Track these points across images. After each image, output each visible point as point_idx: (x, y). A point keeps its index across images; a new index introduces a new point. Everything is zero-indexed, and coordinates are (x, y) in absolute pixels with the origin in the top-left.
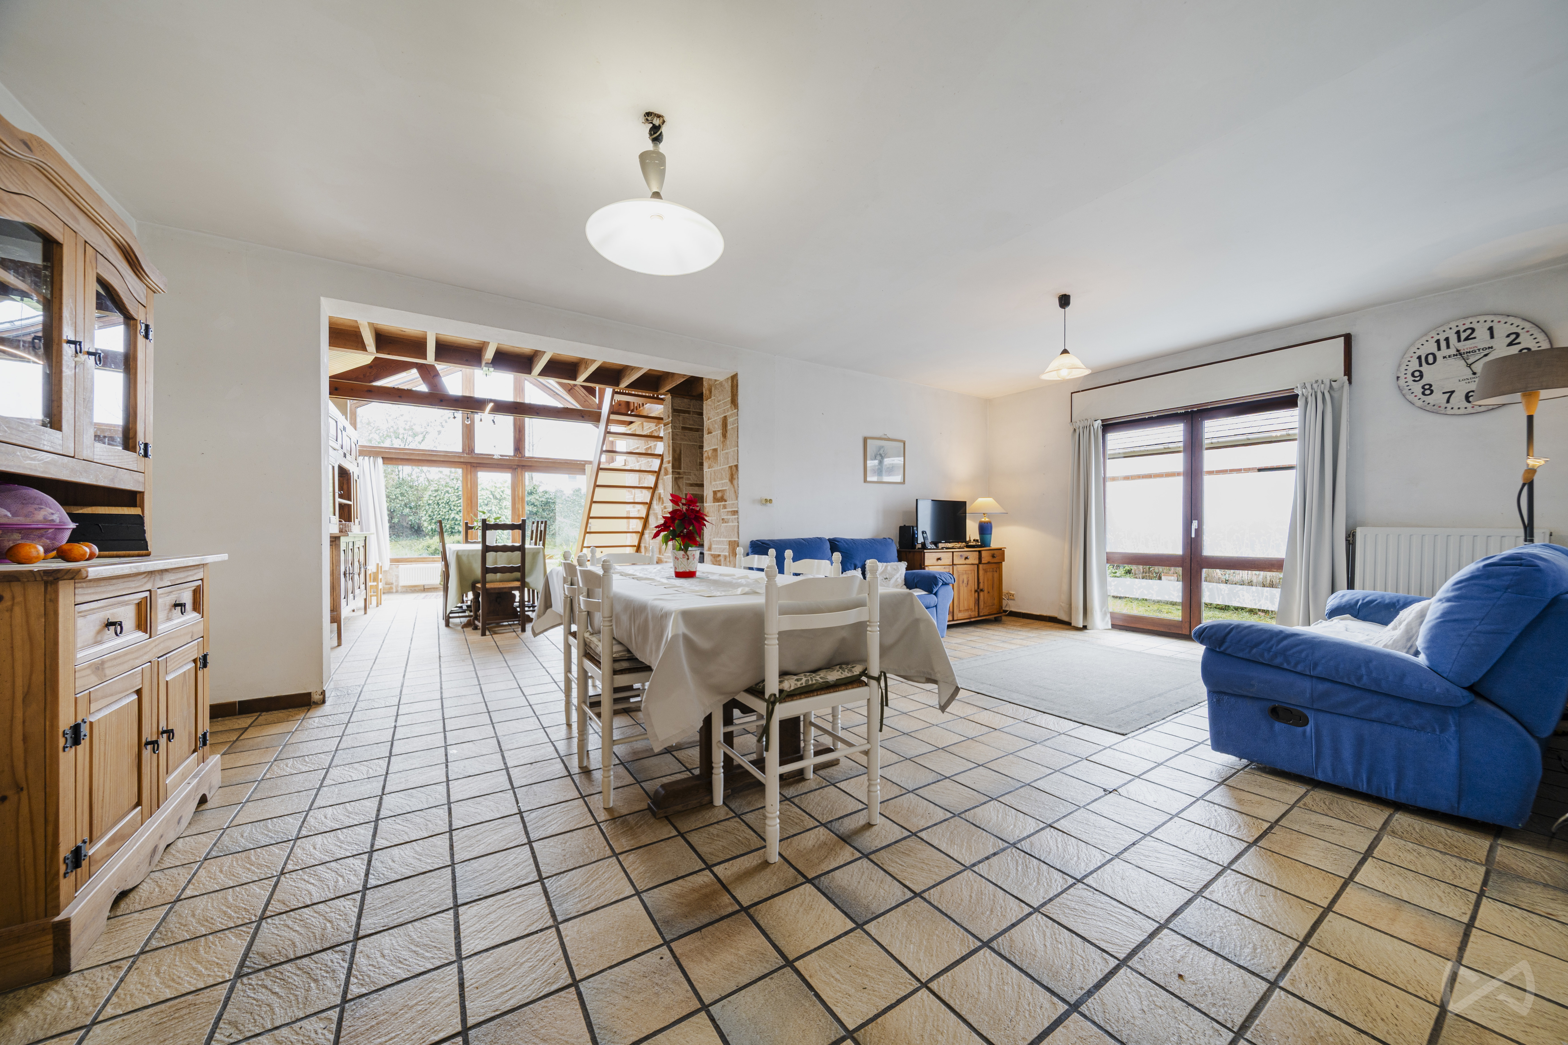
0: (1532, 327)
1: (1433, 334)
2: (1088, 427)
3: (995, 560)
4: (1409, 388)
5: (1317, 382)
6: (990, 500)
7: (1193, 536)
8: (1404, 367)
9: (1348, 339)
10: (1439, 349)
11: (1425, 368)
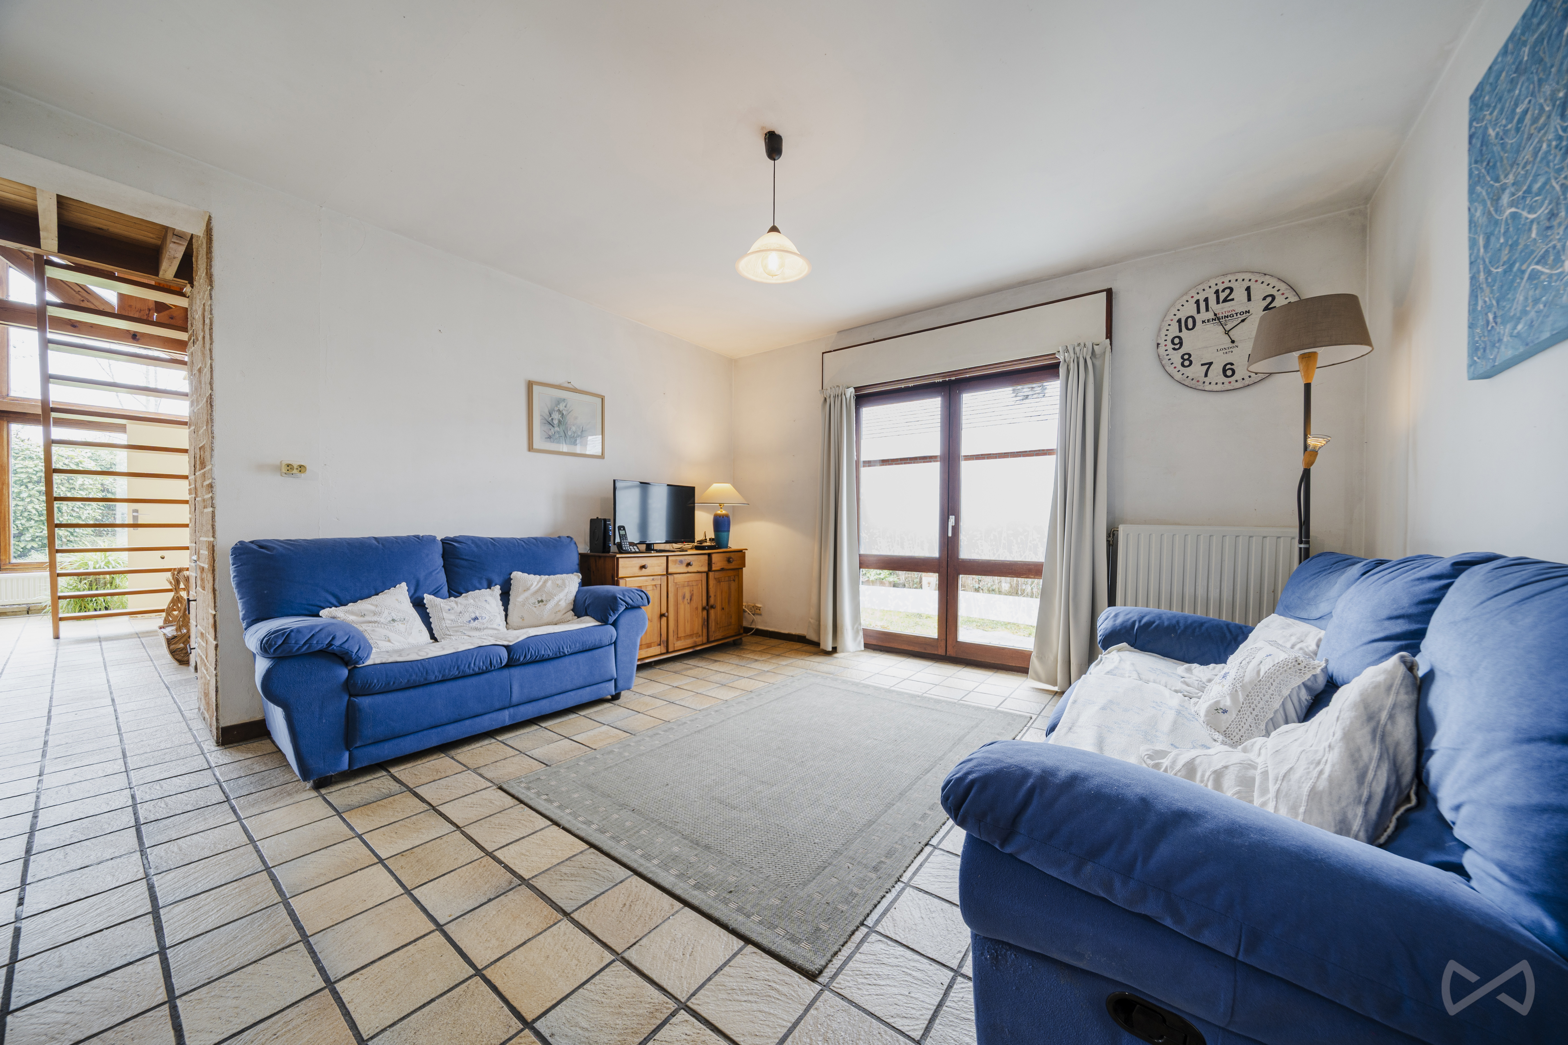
0: (1287, 289)
1: (1193, 293)
2: (839, 396)
3: (731, 566)
4: (1169, 357)
5: (1079, 345)
6: (727, 487)
7: (950, 535)
8: (1164, 332)
9: (1109, 293)
10: (1199, 312)
11: (1185, 334)
